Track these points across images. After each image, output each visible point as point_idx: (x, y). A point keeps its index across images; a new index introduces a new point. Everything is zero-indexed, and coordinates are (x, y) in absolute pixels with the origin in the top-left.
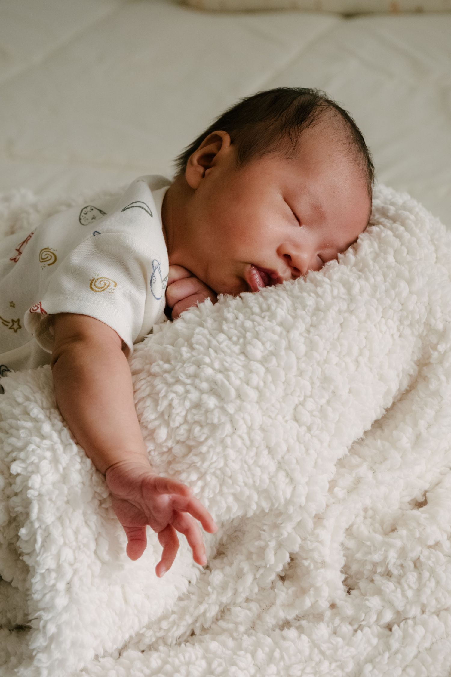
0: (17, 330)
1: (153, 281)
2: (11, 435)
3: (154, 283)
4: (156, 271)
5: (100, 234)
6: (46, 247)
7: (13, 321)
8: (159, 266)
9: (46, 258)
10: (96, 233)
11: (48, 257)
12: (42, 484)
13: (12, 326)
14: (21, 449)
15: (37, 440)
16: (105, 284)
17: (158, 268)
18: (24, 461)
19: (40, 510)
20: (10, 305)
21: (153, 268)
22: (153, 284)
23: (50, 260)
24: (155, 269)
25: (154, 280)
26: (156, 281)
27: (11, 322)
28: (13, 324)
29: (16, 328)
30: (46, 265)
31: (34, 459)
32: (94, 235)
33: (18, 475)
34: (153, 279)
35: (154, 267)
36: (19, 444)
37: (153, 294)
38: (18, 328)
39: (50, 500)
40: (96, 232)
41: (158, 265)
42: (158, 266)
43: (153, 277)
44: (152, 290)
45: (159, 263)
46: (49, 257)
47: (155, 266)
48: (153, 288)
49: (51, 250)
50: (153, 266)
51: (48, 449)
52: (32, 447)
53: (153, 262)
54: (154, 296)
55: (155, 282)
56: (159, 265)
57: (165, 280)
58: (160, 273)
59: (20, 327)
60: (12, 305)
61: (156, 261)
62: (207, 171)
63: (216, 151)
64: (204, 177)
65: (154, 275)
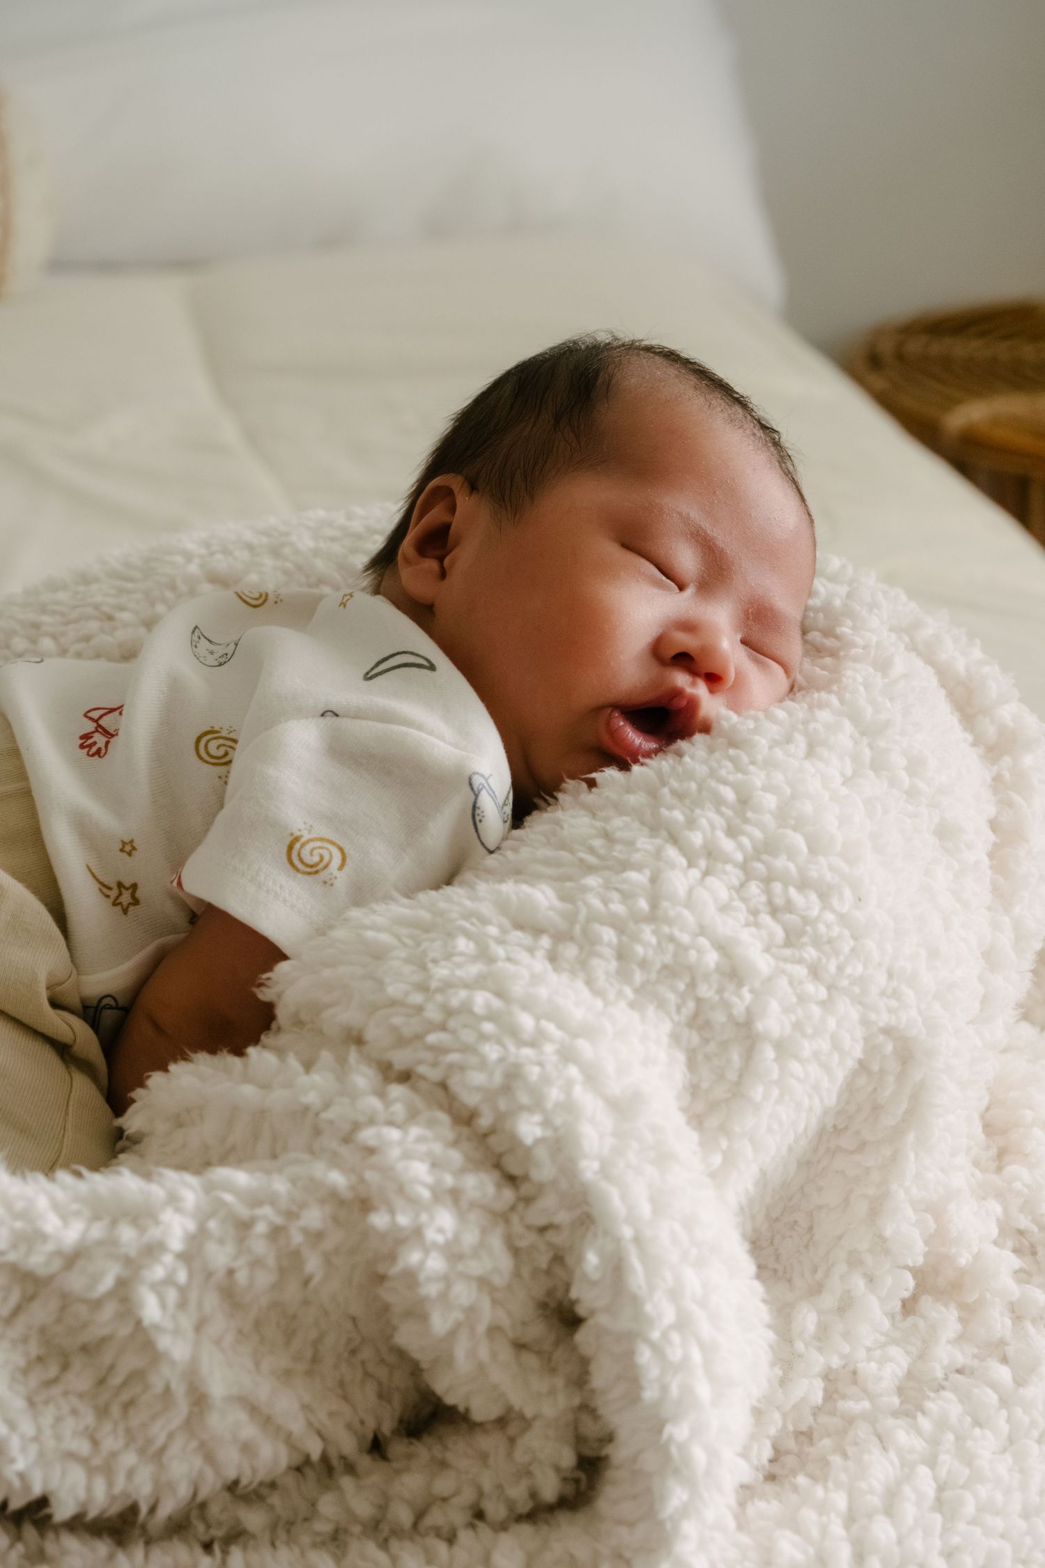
0: (128, 907)
1: (478, 818)
3: (480, 821)
4: (481, 794)
7: (120, 885)
8: (487, 782)
9: (224, 755)
11: (226, 754)
13: (117, 898)
16: (322, 858)
17: (484, 786)
20: (121, 847)
21: (474, 792)
22: (478, 824)
24: (477, 793)
25: (478, 815)
27: (114, 886)
28: (120, 894)
29: (125, 904)
33: (538, 1142)
34: (476, 814)
35: (476, 789)
37: (485, 845)
38: (130, 904)
39: (630, 1167)
41: (484, 782)
43: (477, 810)
44: (479, 837)
45: (484, 778)
47: (476, 785)
48: (480, 832)
50: (473, 788)
53: (470, 779)
55: (483, 818)
57: (507, 803)
58: (493, 795)
59: (136, 902)
60: (128, 848)
61: (478, 773)
62: (446, 561)
63: (445, 518)
64: (443, 574)
65: (477, 805)
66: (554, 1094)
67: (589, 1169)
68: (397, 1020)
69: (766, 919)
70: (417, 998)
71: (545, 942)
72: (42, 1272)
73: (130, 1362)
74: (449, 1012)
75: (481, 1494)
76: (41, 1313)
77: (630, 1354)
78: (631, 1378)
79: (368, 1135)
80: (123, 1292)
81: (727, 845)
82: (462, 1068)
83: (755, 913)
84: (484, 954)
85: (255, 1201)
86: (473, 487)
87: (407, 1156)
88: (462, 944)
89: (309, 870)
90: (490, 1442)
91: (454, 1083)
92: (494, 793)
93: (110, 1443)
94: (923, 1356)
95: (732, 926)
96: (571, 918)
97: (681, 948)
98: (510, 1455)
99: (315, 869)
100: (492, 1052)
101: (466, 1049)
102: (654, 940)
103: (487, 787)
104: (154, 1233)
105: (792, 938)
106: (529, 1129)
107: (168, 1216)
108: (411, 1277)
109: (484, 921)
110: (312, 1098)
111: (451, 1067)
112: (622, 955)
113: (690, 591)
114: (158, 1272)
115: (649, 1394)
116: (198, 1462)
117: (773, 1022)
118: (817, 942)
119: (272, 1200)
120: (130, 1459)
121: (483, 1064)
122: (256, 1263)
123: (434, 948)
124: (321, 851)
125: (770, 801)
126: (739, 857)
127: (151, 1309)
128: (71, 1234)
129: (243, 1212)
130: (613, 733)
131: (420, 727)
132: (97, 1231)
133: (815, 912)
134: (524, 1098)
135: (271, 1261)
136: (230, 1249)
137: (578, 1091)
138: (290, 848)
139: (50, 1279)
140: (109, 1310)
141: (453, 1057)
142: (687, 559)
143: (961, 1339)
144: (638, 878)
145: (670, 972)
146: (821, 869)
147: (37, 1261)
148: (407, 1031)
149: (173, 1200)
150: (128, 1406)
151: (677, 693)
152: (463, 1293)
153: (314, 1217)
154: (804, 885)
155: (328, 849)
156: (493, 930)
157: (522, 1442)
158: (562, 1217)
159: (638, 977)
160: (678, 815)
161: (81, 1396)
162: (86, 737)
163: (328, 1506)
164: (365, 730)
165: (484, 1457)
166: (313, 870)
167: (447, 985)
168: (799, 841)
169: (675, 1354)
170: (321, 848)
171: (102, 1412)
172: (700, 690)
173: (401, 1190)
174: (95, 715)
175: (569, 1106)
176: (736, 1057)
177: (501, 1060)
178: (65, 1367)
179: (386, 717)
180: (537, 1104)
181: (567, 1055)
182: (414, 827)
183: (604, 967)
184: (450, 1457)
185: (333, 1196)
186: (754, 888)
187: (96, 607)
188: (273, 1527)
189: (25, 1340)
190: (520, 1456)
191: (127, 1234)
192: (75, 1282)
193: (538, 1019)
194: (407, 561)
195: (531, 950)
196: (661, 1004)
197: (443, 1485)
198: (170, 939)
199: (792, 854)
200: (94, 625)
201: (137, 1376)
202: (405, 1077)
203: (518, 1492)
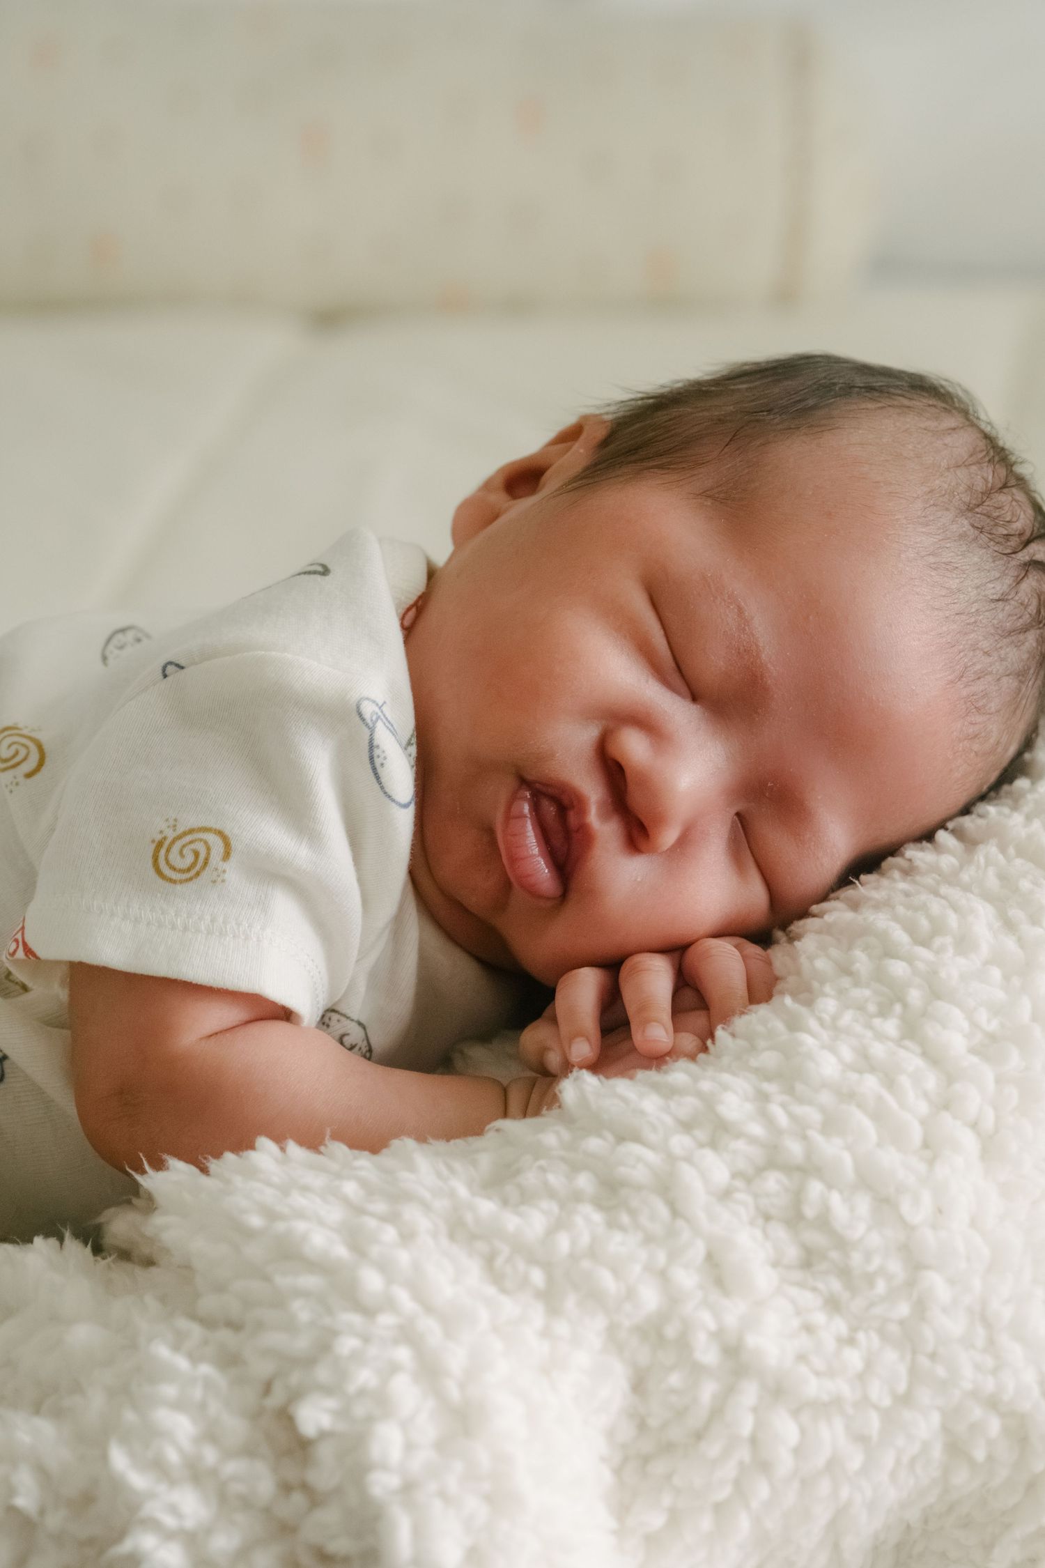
1: (377, 762)
2: (260, 1326)
3: (382, 765)
4: (377, 730)
5: (182, 668)
6: (9, 723)
8: (382, 712)
9: (14, 756)
10: (170, 669)
11: (17, 753)
12: (409, 1447)
14: (309, 1362)
15: (355, 1319)
16: (197, 854)
17: (378, 718)
18: (327, 1390)
19: (418, 1532)
21: (367, 725)
22: (379, 770)
23: (25, 759)
24: (371, 725)
25: (378, 757)
26: (385, 758)
30: (21, 779)
31: (364, 1377)
32: (165, 676)
33: (324, 1435)
34: (375, 755)
35: (369, 721)
36: (302, 1344)
37: (389, 797)
39: (443, 1495)
40: (170, 663)
41: (377, 709)
42: (380, 714)
43: (375, 749)
44: (382, 788)
45: (377, 705)
46: (23, 752)
47: (367, 716)
48: (383, 780)
49: (25, 732)
50: (363, 720)
51: (396, 1342)
52: (347, 1344)
53: (358, 707)
54: (393, 801)
55: (384, 762)
56: (380, 708)
57: (411, 742)
58: (392, 729)
61: (367, 699)
65: (375, 743)
89: (187, 875)
92: (392, 726)
99: (193, 872)
103: (382, 717)
124: (193, 846)
134: (324, 1376)
137: (400, 1381)
155: (201, 840)
170: (191, 842)
180: (337, 1385)
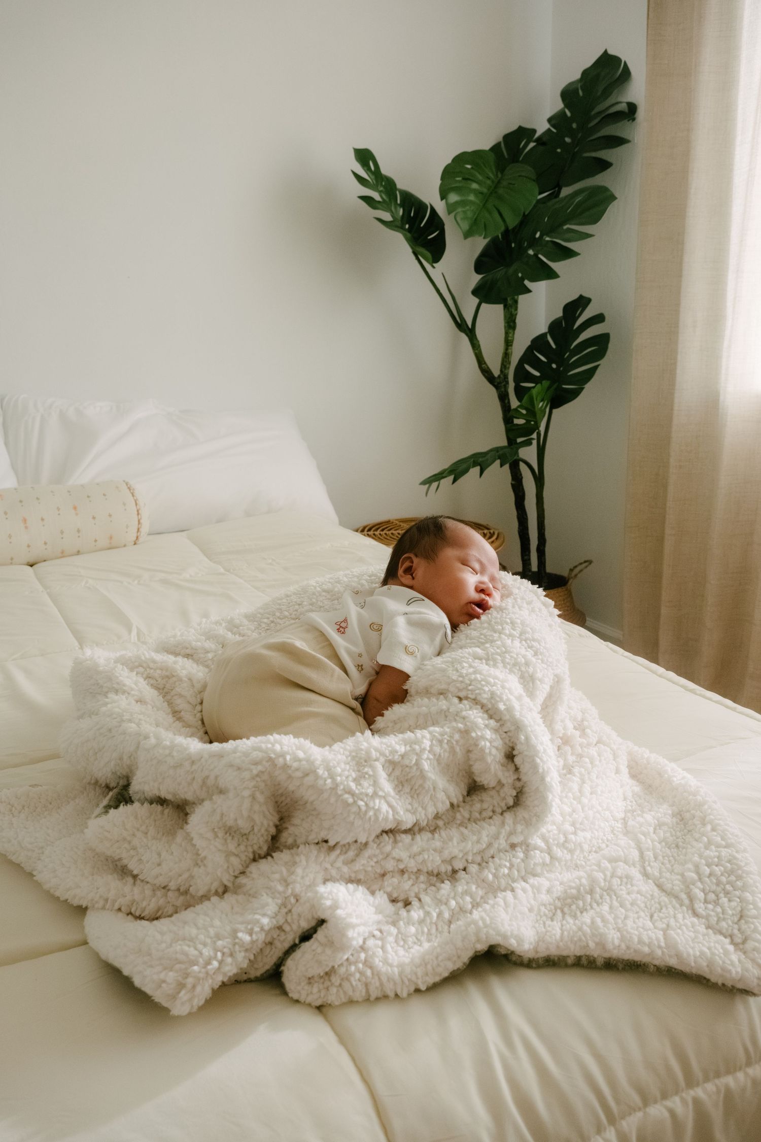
0: (361, 671)
1: (446, 636)
7: (358, 665)
13: (358, 669)
16: (413, 650)
20: (358, 655)
24: (446, 629)
44: (447, 641)
45: (447, 625)
48: (447, 639)
53: (445, 625)
59: (362, 669)
60: (360, 655)
62: (414, 575)
63: (411, 564)
64: (413, 578)
66: (505, 698)
67: (517, 715)
68: (458, 685)
69: (529, 650)
70: (461, 679)
71: (484, 661)
72: (397, 761)
73: (420, 782)
74: (471, 681)
75: (494, 806)
76: (397, 772)
77: (534, 760)
78: (535, 767)
79: (464, 713)
80: (417, 764)
81: (515, 633)
82: (480, 694)
83: (526, 648)
84: (471, 666)
85: (442, 735)
86: (416, 556)
87: (475, 718)
88: (465, 665)
90: (493, 793)
91: (479, 698)
93: (416, 805)
94: (565, 760)
95: (523, 651)
96: (487, 654)
97: (515, 659)
98: (499, 795)
100: (486, 689)
101: (479, 689)
102: (509, 657)
103: (448, 627)
104: (423, 746)
105: (536, 654)
106: (502, 707)
107: (425, 741)
108: (482, 750)
109: (468, 658)
110: (444, 707)
111: (476, 694)
112: (503, 662)
113: (479, 574)
114: (425, 756)
115: (541, 770)
116: (433, 808)
117: (539, 675)
118: (541, 654)
119: (446, 733)
120: (420, 809)
121: (485, 692)
122: (445, 751)
123: (459, 667)
125: (519, 621)
126: (518, 635)
127: (426, 766)
128: (402, 749)
129: (439, 737)
130: (473, 610)
131: (428, 614)
132: (408, 748)
133: (539, 647)
134: (498, 699)
135: (448, 750)
136: (439, 748)
137: (509, 695)
138: (406, 648)
139: (399, 762)
140: (415, 768)
141: (477, 691)
142: (477, 566)
143: (572, 754)
144: (499, 643)
145: (514, 665)
146: (536, 636)
147: (397, 758)
148: (461, 688)
149: (423, 737)
150: (418, 795)
151: (483, 600)
152: (494, 751)
153: (457, 736)
154: (534, 640)
155: (414, 648)
156: (470, 660)
157: (502, 791)
158: (513, 728)
159: (508, 667)
160: (500, 627)
161: (407, 793)
162: (338, 629)
163: (458, 816)
164: (415, 617)
165: (492, 797)
166: (412, 654)
167: (467, 675)
168: (529, 629)
169: (545, 759)
170: (412, 648)
171: (412, 797)
172: (487, 598)
173: (476, 726)
174: (339, 623)
175: (508, 699)
176: (531, 685)
177: (489, 690)
178: (403, 786)
179: (420, 613)
180: (501, 700)
181: (503, 687)
182: (432, 640)
183: (500, 665)
184: (484, 798)
185: (460, 731)
186: (524, 642)
187: (296, 602)
188: (445, 824)
189: (394, 781)
190: (502, 795)
191: (417, 747)
192: (406, 762)
193: (494, 679)
194: (402, 576)
195: (482, 663)
196: (514, 673)
197: (485, 806)
198: (371, 678)
199: (528, 633)
200: (297, 607)
201: (421, 786)
202: (467, 698)
203: (503, 805)
